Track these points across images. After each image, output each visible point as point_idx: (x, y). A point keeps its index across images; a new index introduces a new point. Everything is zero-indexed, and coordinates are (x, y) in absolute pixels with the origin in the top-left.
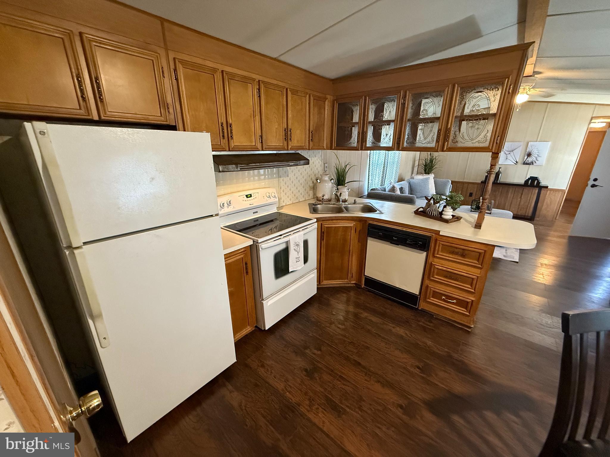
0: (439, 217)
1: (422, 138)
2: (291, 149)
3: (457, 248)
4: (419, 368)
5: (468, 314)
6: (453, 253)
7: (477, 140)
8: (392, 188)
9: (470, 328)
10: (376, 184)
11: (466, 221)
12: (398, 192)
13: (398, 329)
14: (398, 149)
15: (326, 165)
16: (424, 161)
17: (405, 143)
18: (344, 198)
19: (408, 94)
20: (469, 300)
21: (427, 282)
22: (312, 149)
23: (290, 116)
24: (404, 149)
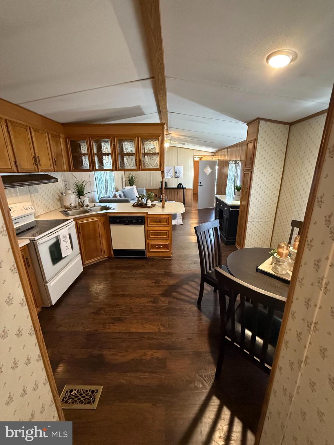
0: (146, 206)
1: (128, 164)
2: (41, 171)
3: (157, 219)
4: (154, 283)
5: (168, 250)
6: (156, 222)
7: (154, 165)
8: (115, 195)
9: (170, 257)
10: (103, 195)
11: (158, 206)
12: (119, 197)
13: (139, 270)
14: (116, 171)
15: (66, 183)
16: (128, 178)
17: (120, 167)
18: (86, 204)
19: (115, 139)
20: (167, 244)
21: (147, 241)
22: (57, 171)
23: (36, 147)
24: (120, 170)
